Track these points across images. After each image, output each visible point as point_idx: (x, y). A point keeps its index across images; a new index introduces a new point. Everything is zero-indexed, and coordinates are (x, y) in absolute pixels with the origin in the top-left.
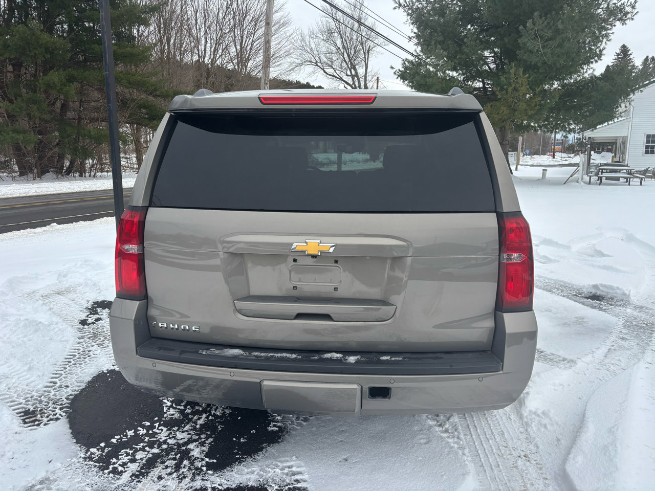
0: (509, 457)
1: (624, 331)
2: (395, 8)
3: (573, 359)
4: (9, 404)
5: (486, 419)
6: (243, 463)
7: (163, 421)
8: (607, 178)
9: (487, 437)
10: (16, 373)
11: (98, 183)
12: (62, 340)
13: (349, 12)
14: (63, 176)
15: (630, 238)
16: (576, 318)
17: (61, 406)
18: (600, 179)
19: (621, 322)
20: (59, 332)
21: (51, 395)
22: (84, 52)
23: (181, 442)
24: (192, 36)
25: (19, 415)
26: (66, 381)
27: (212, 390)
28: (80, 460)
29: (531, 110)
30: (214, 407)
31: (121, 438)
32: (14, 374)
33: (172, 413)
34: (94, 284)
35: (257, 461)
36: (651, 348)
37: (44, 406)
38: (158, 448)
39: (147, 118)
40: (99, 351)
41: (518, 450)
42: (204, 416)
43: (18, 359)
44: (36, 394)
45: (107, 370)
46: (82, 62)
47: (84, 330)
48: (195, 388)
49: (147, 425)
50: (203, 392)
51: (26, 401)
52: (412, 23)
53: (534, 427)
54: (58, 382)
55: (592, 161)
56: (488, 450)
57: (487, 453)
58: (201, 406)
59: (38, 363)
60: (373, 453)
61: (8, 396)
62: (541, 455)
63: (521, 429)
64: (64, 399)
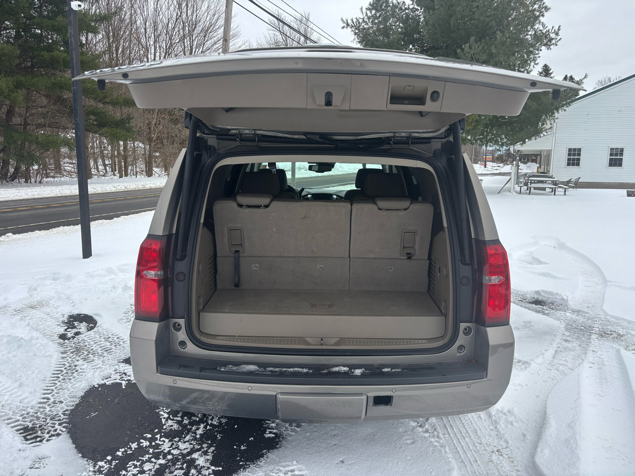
0: (484, 452)
1: (567, 333)
2: (343, 28)
3: (527, 360)
4: (6, 422)
5: (460, 419)
6: (248, 470)
7: (163, 432)
8: (535, 188)
9: (462, 436)
10: (7, 390)
11: (46, 189)
12: (46, 355)
13: (295, 26)
14: (7, 182)
15: (562, 246)
16: (524, 322)
17: (60, 422)
18: (529, 189)
19: (563, 326)
20: (41, 348)
21: (47, 411)
22: (32, 58)
23: (185, 452)
24: (142, 45)
25: (19, 432)
26: (58, 396)
27: (217, 401)
28: (90, 474)
29: (468, 126)
30: (211, 417)
31: (126, 451)
32: (5, 391)
33: (171, 424)
34: (68, 298)
35: (260, 467)
36: (591, 348)
37: (42, 423)
38: (164, 459)
39: (96, 125)
40: (86, 366)
41: (491, 446)
42: (202, 426)
43: (7, 376)
44: (32, 411)
45: (98, 384)
46: (29, 68)
47: (66, 344)
48: (201, 401)
49: (148, 437)
50: (209, 404)
51: (23, 418)
52: (359, 42)
53: (502, 425)
54: (52, 398)
55: (520, 171)
56: (466, 448)
57: (465, 450)
58: (198, 417)
59: (27, 379)
60: (366, 455)
61: (4, 414)
62: (511, 450)
63: (491, 427)
64: (60, 414)
